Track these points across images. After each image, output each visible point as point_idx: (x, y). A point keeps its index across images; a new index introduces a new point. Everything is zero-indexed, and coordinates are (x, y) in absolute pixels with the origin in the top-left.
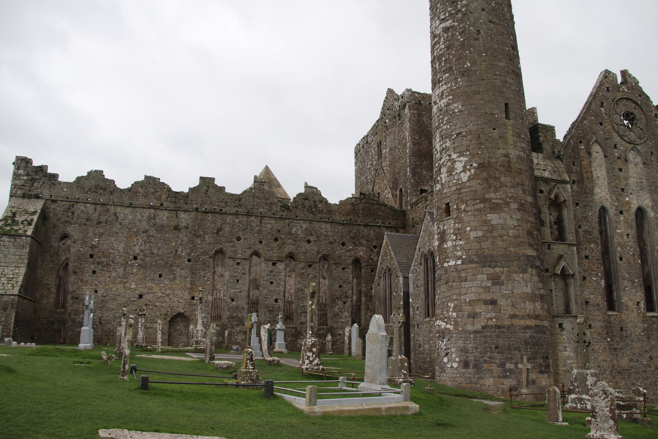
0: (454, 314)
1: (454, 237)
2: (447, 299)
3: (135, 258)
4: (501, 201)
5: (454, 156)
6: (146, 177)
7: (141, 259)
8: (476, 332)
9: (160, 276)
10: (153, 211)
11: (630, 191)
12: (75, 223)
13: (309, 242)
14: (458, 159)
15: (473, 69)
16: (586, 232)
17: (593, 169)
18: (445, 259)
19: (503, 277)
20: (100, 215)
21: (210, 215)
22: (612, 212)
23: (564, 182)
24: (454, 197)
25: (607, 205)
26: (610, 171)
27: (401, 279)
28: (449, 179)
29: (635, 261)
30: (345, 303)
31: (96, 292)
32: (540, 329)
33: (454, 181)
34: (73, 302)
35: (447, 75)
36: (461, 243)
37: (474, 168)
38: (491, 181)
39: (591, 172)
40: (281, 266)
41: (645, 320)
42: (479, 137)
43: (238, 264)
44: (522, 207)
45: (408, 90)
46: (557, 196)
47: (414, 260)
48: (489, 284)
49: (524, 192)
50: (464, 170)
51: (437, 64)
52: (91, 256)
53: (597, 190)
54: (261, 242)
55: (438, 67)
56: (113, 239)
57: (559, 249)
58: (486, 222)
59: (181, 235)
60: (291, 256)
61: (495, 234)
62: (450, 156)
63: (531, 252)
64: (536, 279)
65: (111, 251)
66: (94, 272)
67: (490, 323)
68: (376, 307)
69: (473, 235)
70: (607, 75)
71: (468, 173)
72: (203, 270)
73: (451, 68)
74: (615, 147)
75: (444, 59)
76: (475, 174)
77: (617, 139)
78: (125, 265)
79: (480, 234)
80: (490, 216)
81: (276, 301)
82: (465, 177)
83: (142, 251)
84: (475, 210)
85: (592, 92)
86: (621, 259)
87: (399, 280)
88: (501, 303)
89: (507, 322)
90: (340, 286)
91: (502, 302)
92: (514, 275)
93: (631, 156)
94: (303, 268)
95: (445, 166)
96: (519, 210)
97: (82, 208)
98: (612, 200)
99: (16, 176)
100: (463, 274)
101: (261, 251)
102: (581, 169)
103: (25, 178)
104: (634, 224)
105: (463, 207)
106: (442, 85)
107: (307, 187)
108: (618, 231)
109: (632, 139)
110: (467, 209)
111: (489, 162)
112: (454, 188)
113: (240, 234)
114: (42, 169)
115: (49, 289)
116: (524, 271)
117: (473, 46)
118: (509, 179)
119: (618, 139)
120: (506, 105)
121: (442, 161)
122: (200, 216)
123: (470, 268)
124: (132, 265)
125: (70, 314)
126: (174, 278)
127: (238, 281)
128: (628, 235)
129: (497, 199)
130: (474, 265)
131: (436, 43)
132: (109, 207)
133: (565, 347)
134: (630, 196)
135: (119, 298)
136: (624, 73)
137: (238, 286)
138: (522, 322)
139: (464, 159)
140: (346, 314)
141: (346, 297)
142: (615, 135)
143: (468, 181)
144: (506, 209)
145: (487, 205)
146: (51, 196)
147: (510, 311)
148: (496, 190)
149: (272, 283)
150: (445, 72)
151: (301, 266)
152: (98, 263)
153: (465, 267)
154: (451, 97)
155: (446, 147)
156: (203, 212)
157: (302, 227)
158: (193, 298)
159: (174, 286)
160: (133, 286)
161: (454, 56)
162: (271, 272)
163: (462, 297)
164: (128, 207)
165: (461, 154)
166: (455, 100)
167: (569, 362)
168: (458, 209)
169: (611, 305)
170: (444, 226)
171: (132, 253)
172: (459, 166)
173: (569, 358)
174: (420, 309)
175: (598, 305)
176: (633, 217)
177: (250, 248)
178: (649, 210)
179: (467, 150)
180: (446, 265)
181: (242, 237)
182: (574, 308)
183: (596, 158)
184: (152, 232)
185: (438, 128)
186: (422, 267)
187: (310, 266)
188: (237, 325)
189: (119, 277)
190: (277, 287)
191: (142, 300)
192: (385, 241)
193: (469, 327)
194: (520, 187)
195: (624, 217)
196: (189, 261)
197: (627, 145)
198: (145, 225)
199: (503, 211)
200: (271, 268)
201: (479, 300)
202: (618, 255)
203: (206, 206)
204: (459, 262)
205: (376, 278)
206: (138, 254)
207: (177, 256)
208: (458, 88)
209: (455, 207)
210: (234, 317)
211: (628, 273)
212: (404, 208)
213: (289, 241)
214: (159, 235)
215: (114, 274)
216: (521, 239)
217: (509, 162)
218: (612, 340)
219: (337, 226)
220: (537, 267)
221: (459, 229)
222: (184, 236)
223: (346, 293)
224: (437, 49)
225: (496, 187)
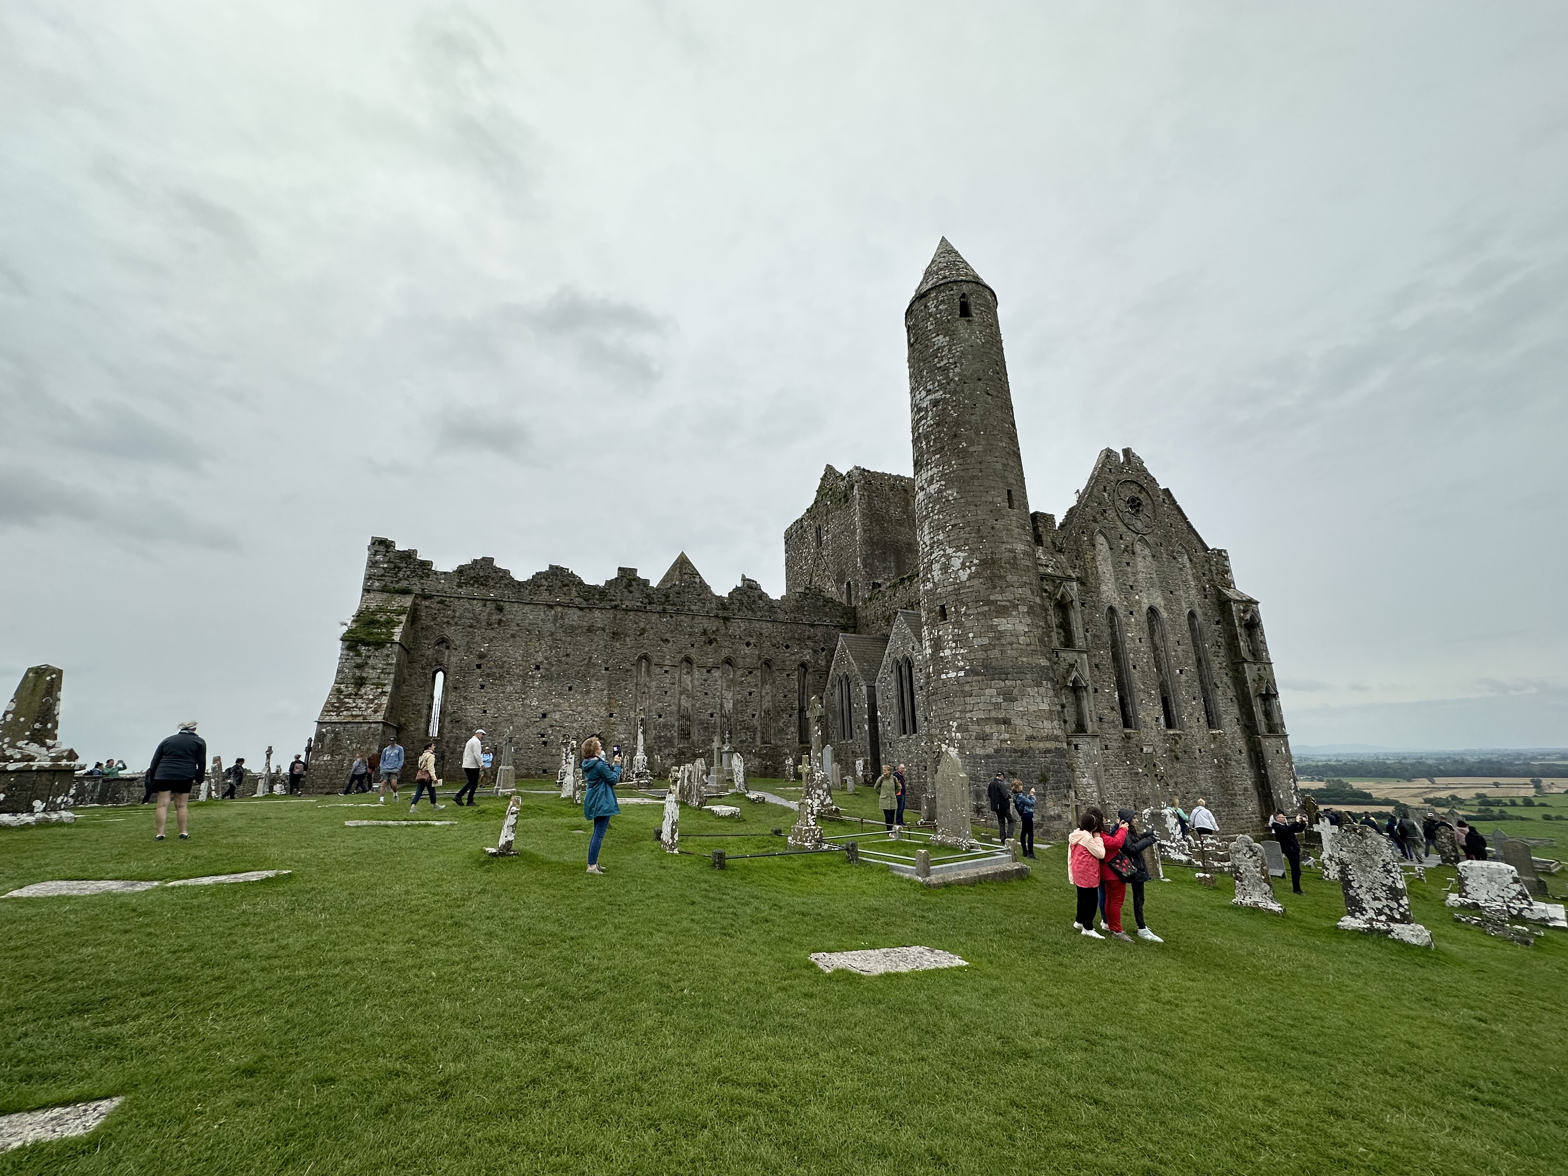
0: (958, 734)
1: (954, 645)
2: (948, 717)
3: (538, 668)
4: (1008, 604)
5: (949, 551)
6: (551, 567)
7: (546, 669)
8: (988, 756)
9: (570, 689)
10: (559, 609)
11: (1139, 588)
12: (456, 624)
13: (748, 644)
14: (954, 554)
15: (971, 449)
16: (1094, 636)
17: (1098, 563)
18: (942, 669)
19: (1016, 691)
20: (490, 614)
21: (631, 613)
22: (1121, 612)
23: (1069, 579)
24: (953, 598)
25: (1116, 604)
26: (1116, 565)
27: (864, 688)
28: (943, 577)
29: (1150, 669)
30: (790, 716)
31: (485, 712)
32: (1061, 753)
33: (951, 580)
34: (453, 727)
35: (938, 456)
36: (962, 651)
37: (975, 565)
38: (996, 580)
39: (1096, 567)
40: (716, 674)
41: (1166, 738)
42: (979, 529)
43: (666, 672)
44: (1031, 611)
45: (857, 468)
46: (1063, 596)
47: (882, 667)
48: (1000, 700)
49: (1033, 593)
50: (963, 567)
51: (924, 443)
52: (479, 666)
53: (1104, 588)
54: (693, 645)
55: (925, 447)
56: (508, 644)
57: (1068, 656)
58: (992, 628)
59: (596, 639)
60: (728, 662)
61: (1003, 641)
62: (944, 550)
63: (1044, 662)
64: (1051, 693)
65: (505, 659)
66: (482, 687)
67: (1004, 746)
68: (830, 720)
69: (977, 643)
70: (1109, 454)
71: (969, 571)
72: (623, 680)
73: (942, 448)
74: (1121, 538)
75: (933, 437)
76: (977, 572)
77: (1122, 528)
78: (524, 677)
79: (986, 641)
80: (996, 621)
81: (712, 715)
82: (964, 575)
83: (546, 658)
84: (978, 613)
85: (1093, 474)
86: (1135, 667)
87: (861, 690)
88: (1016, 723)
89: (1024, 745)
90: (785, 696)
91: (1017, 721)
92: (1029, 689)
93: (1138, 547)
94: (742, 676)
95: (937, 562)
96: (1028, 613)
97: (467, 605)
98: (1121, 598)
99: (372, 564)
100: (967, 688)
101: (693, 656)
102: (1085, 564)
103: (386, 566)
104: (1146, 625)
105: (963, 609)
106: (931, 468)
107: (744, 579)
108: (1129, 635)
109: (1138, 528)
110: (968, 612)
111: (992, 558)
112: (950, 588)
113: (668, 636)
114: (408, 556)
115: (419, 711)
116: (1039, 685)
117: (969, 422)
118: (1016, 578)
119: (1124, 529)
120: (1009, 491)
121: (934, 556)
122: (620, 615)
123: (976, 681)
124: (533, 677)
125: (447, 742)
126: (588, 692)
127: (666, 693)
128: (1140, 639)
129: (1004, 601)
130: (980, 678)
131: (921, 419)
132: (502, 603)
133: (1083, 773)
134: (1140, 594)
135: (515, 719)
136: (1127, 452)
137: (667, 699)
138: (1041, 745)
139: (963, 554)
140: (792, 729)
141: (792, 709)
142: (1119, 523)
143: (968, 579)
144: (1014, 613)
145: (993, 608)
146: (423, 590)
147: (1029, 732)
148: (1002, 592)
149: (706, 694)
150: (935, 453)
151: (739, 673)
152: (488, 675)
153: (969, 679)
154: (943, 483)
155: (938, 540)
156: (623, 610)
157: (740, 627)
158: (611, 715)
159: (588, 701)
160: (535, 703)
161: (946, 434)
162: (705, 680)
163: (968, 715)
164: (528, 604)
165: (958, 549)
166: (948, 486)
167: (1089, 790)
168: (956, 612)
169: (1127, 724)
170: (938, 632)
171: (533, 661)
172: (956, 563)
173: (1089, 785)
174: (893, 725)
175: (1113, 722)
176: (1145, 618)
177: (680, 653)
178: (1162, 610)
179: (966, 545)
180: (943, 676)
181: (671, 640)
182: (1091, 727)
183: (1101, 550)
184: (560, 635)
185: (927, 517)
186: (893, 676)
187: (750, 673)
188: (665, 747)
189: (516, 693)
190: (713, 698)
191: (546, 720)
192: (840, 643)
193: (979, 751)
194: (1028, 587)
195: (1136, 620)
196: (606, 669)
197: (1134, 535)
198: (550, 626)
199: (1011, 615)
200: (705, 675)
201: (989, 719)
202: (1131, 662)
203: (627, 603)
204: (962, 674)
205: (829, 686)
206: (541, 663)
207: (590, 664)
208: (953, 472)
209: (953, 609)
210: (662, 737)
211: (1144, 684)
212: (854, 603)
213: (726, 644)
214: (569, 639)
215: (509, 689)
216: (1033, 647)
217: (1015, 558)
218: (1132, 764)
219: (779, 626)
220: (1052, 680)
221: (958, 635)
222: (601, 640)
223: (792, 703)
224: (924, 425)
225: (1001, 587)
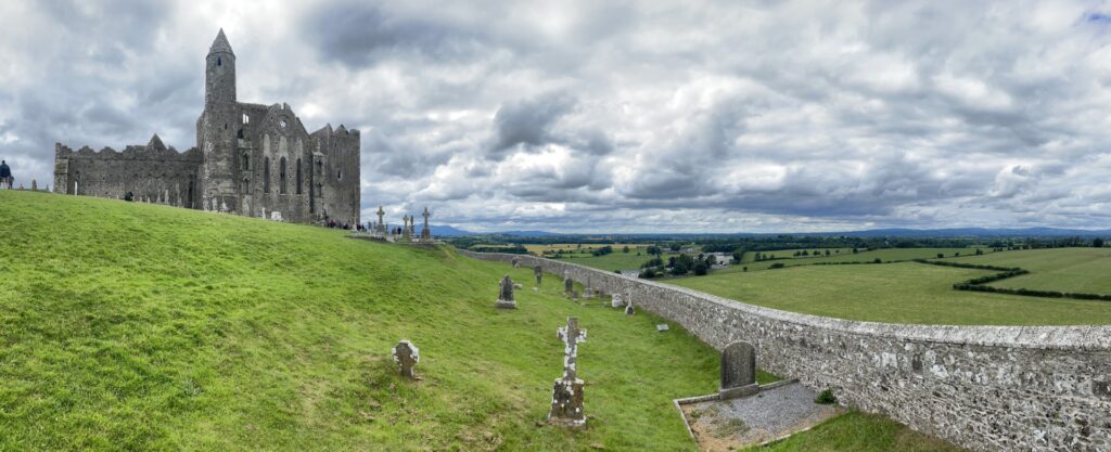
2: (205, 189)
3: (104, 179)
6: (106, 147)
10: (109, 161)
11: (279, 151)
12: (81, 167)
13: (171, 169)
16: (258, 166)
17: (264, 144)
19: (220, 181)
20: (89, 164)
21: (131, 161)
23: (250, 149)
24: (208, 156)
25: (269, 156)
26: (272, 144)
29: (278, 176)
33: (208, 151)
38: (218, 151)
41: (280, 196)
43: (143, 179)
44: (230, 159)
46: (246, 154)
48: (216, 184)
49: (230, 154)
52: (88, 179)
53: (265, 151)
54: (151, 170)
56: (95, 172)
57: (245, 172)
60: (164, 175)
63: (232, 174)
64: (231, 182)
65: (95, 177)
72: (130, 182)
73: (209, 111)
74: (275, 135)
77: (276, 131)
78: (100, 182)
83: (106, 176)
88: (219, 189)
92: (224, 181)
93: (282, 138)
95: (205, 146)
96: (227, 160)
97: (83, 161)
98: (271, 154)
99: (57, 151)
100: (209, 181)
101: (152, 174)
102: (259, 144)
103: (60, 151)
104: (280, 163)
108: (273, 166)
109: (283, 131)
111: (218, 145)
116: (228, 180)
117: (216, 102)
120: (226, 124)
122: (127, 162)
124: (103, 182)
128: (277, 167)
130: (212, 178)
132: (92, 160)
133: (245, 204)
136: (285, 104)
144: (222, 160)
145: (217, 159)
146: (71, 158)
147: (222, 192)
148: (220, 155)
152: (90, 181)
155: (206, 139)
156: (128, 159)
161: (210, 106)
164: (99, 160)
166: (209, 123)
169: (266, 191)
170: (205, 166)
171: (102, 177)
173: (246, 207)
175: (261, 191)
176: (280, 160)
177: (147, 173)
178: (287, 158)
179: (212, 141)
180: (205, 178)
182: (250, 191)
183: (266, 139)
187: (172, 179)
193: (210, 197)
195: (276, 161)
196: (124, 179)
197: (281, 134)
198: (106, 166)
200: (156, 180)
201: (213, 189)
202: (272, 174)
204: (208, 177)
207: (119, 177)
211: (275, 181)
213: (163, 169)
214: (112, 169)
215: (96, 185)
216: (227, 170)
217: (225, 145)
219: (182, 162)
220: (234, 178)
221: (208, 167)
222: (122, 170)
